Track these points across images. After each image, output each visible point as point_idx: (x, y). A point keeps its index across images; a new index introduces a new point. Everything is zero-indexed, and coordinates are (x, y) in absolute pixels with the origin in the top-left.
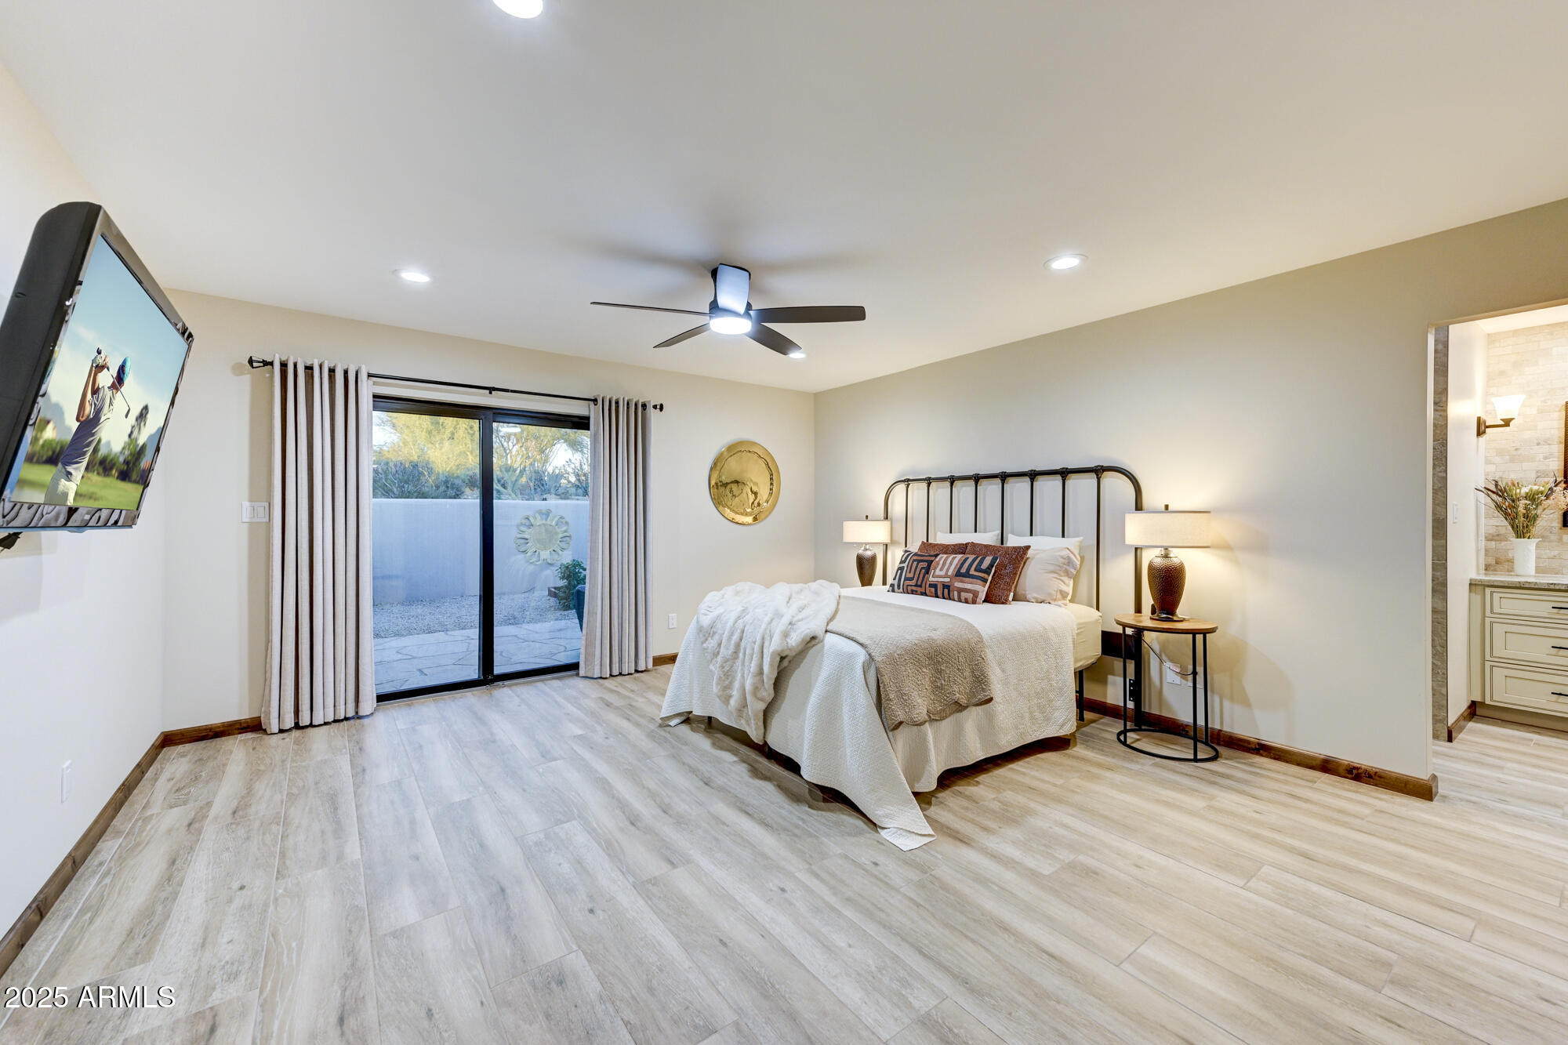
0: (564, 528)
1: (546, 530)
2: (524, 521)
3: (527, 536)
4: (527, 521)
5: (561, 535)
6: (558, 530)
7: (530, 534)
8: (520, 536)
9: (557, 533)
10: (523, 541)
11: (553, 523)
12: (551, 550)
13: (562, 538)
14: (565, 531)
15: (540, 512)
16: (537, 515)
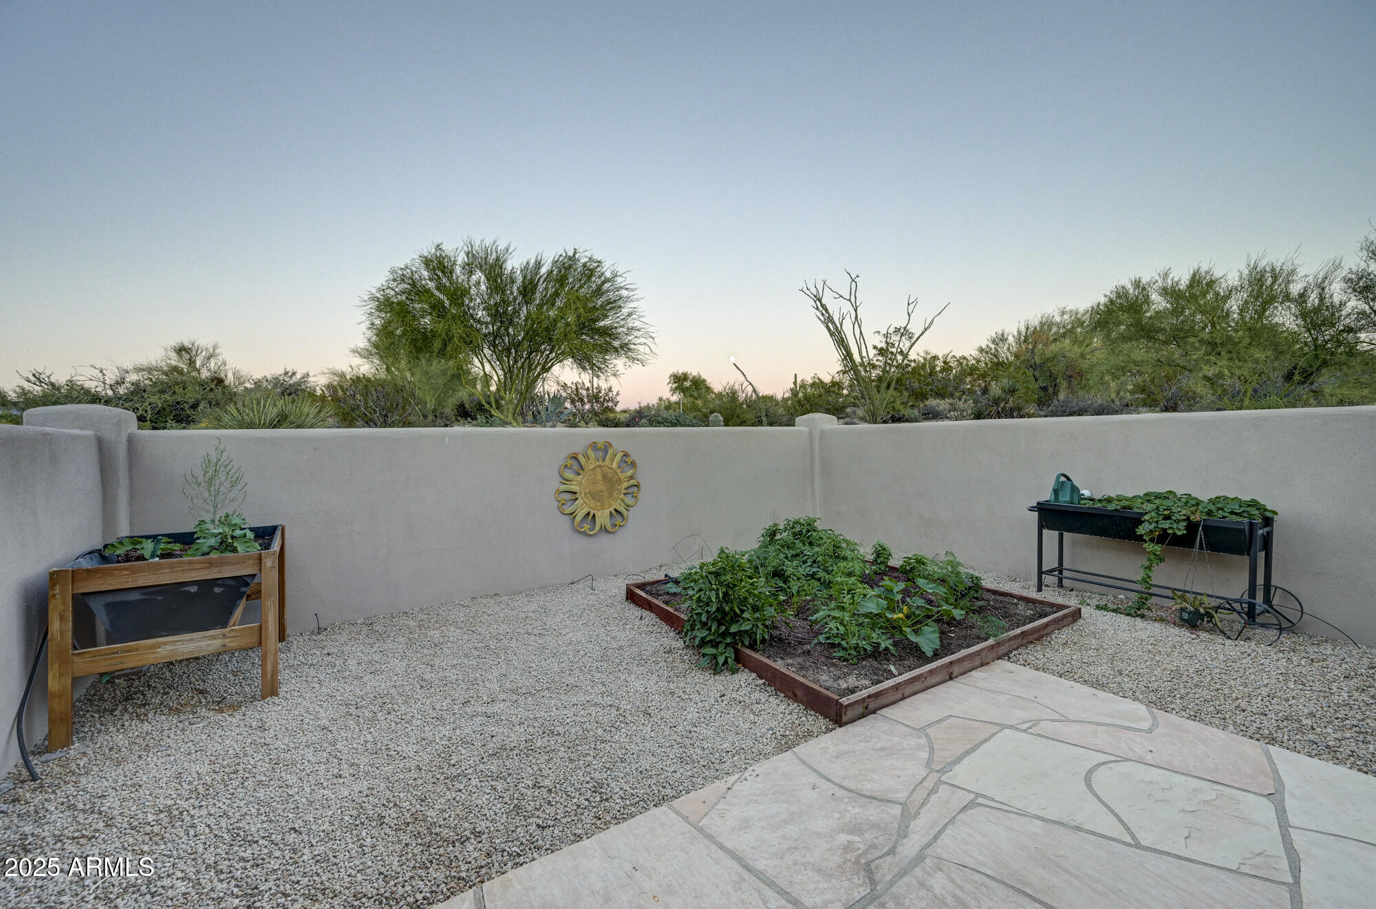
0: (630, 473)
1: (605, 477)
2: (570, 462)
3: (575, 488)
4: (573, 462)
5: (625, 485)
6: (622, 476)
7: (580, 484)
8: (563, 487)
9: (620, 482)
10: (568, 496)
11: (615, 465)
12: (612, 509)
13: (626, 489)
14: (632, 477)
15: (594, 446)
16: (590, 452)
